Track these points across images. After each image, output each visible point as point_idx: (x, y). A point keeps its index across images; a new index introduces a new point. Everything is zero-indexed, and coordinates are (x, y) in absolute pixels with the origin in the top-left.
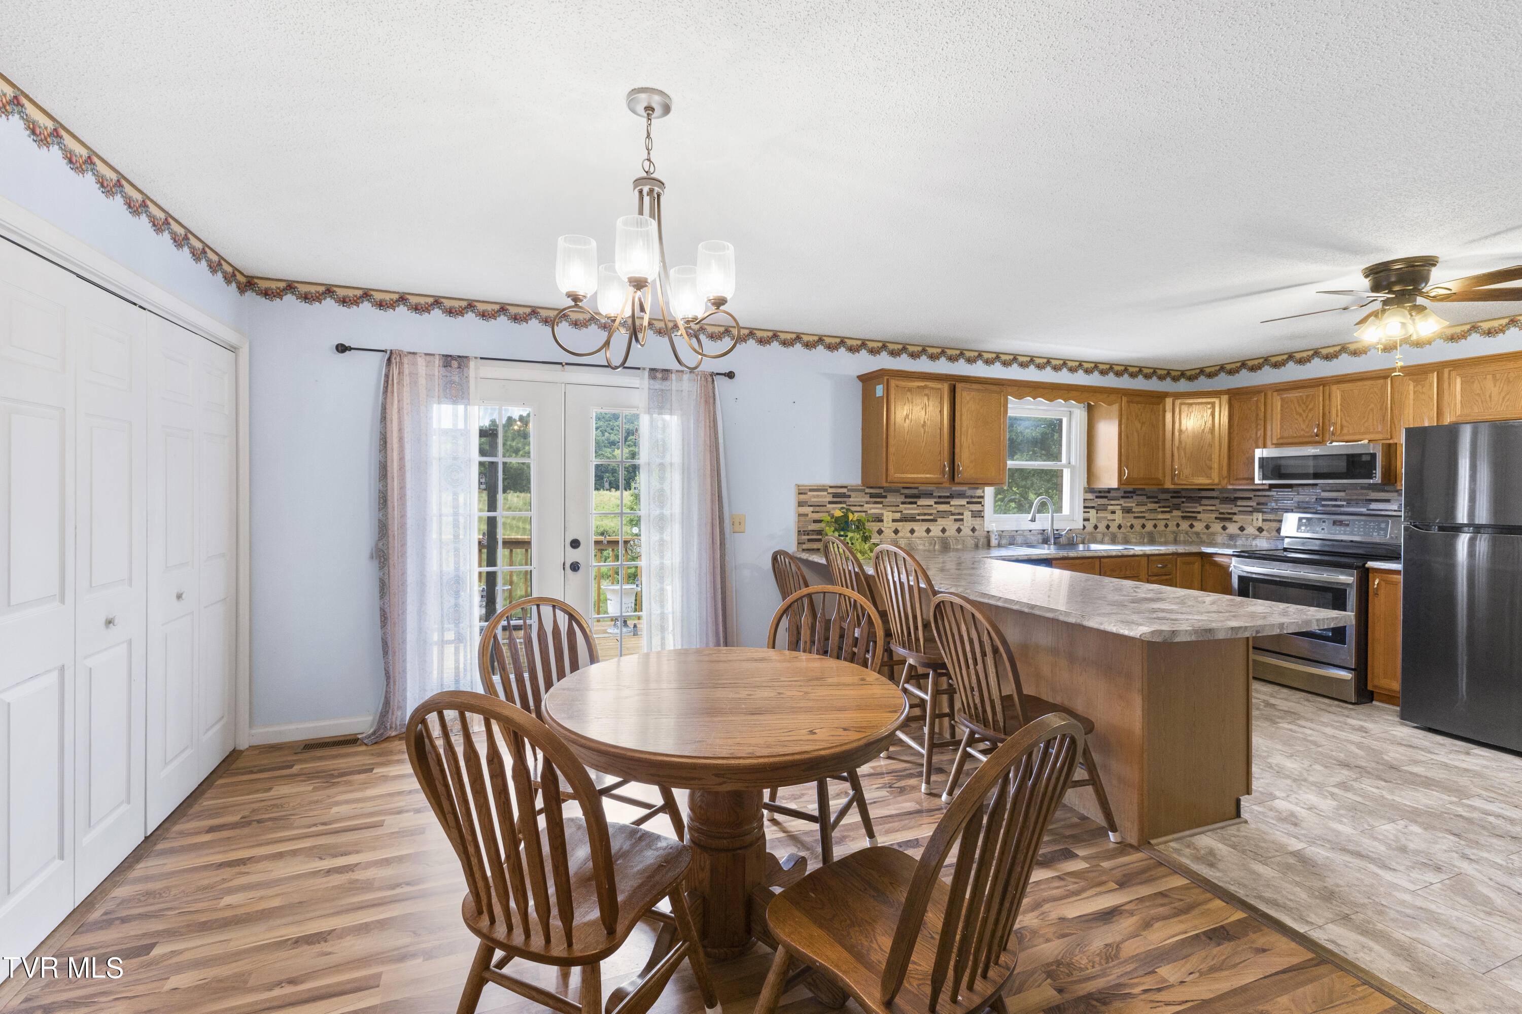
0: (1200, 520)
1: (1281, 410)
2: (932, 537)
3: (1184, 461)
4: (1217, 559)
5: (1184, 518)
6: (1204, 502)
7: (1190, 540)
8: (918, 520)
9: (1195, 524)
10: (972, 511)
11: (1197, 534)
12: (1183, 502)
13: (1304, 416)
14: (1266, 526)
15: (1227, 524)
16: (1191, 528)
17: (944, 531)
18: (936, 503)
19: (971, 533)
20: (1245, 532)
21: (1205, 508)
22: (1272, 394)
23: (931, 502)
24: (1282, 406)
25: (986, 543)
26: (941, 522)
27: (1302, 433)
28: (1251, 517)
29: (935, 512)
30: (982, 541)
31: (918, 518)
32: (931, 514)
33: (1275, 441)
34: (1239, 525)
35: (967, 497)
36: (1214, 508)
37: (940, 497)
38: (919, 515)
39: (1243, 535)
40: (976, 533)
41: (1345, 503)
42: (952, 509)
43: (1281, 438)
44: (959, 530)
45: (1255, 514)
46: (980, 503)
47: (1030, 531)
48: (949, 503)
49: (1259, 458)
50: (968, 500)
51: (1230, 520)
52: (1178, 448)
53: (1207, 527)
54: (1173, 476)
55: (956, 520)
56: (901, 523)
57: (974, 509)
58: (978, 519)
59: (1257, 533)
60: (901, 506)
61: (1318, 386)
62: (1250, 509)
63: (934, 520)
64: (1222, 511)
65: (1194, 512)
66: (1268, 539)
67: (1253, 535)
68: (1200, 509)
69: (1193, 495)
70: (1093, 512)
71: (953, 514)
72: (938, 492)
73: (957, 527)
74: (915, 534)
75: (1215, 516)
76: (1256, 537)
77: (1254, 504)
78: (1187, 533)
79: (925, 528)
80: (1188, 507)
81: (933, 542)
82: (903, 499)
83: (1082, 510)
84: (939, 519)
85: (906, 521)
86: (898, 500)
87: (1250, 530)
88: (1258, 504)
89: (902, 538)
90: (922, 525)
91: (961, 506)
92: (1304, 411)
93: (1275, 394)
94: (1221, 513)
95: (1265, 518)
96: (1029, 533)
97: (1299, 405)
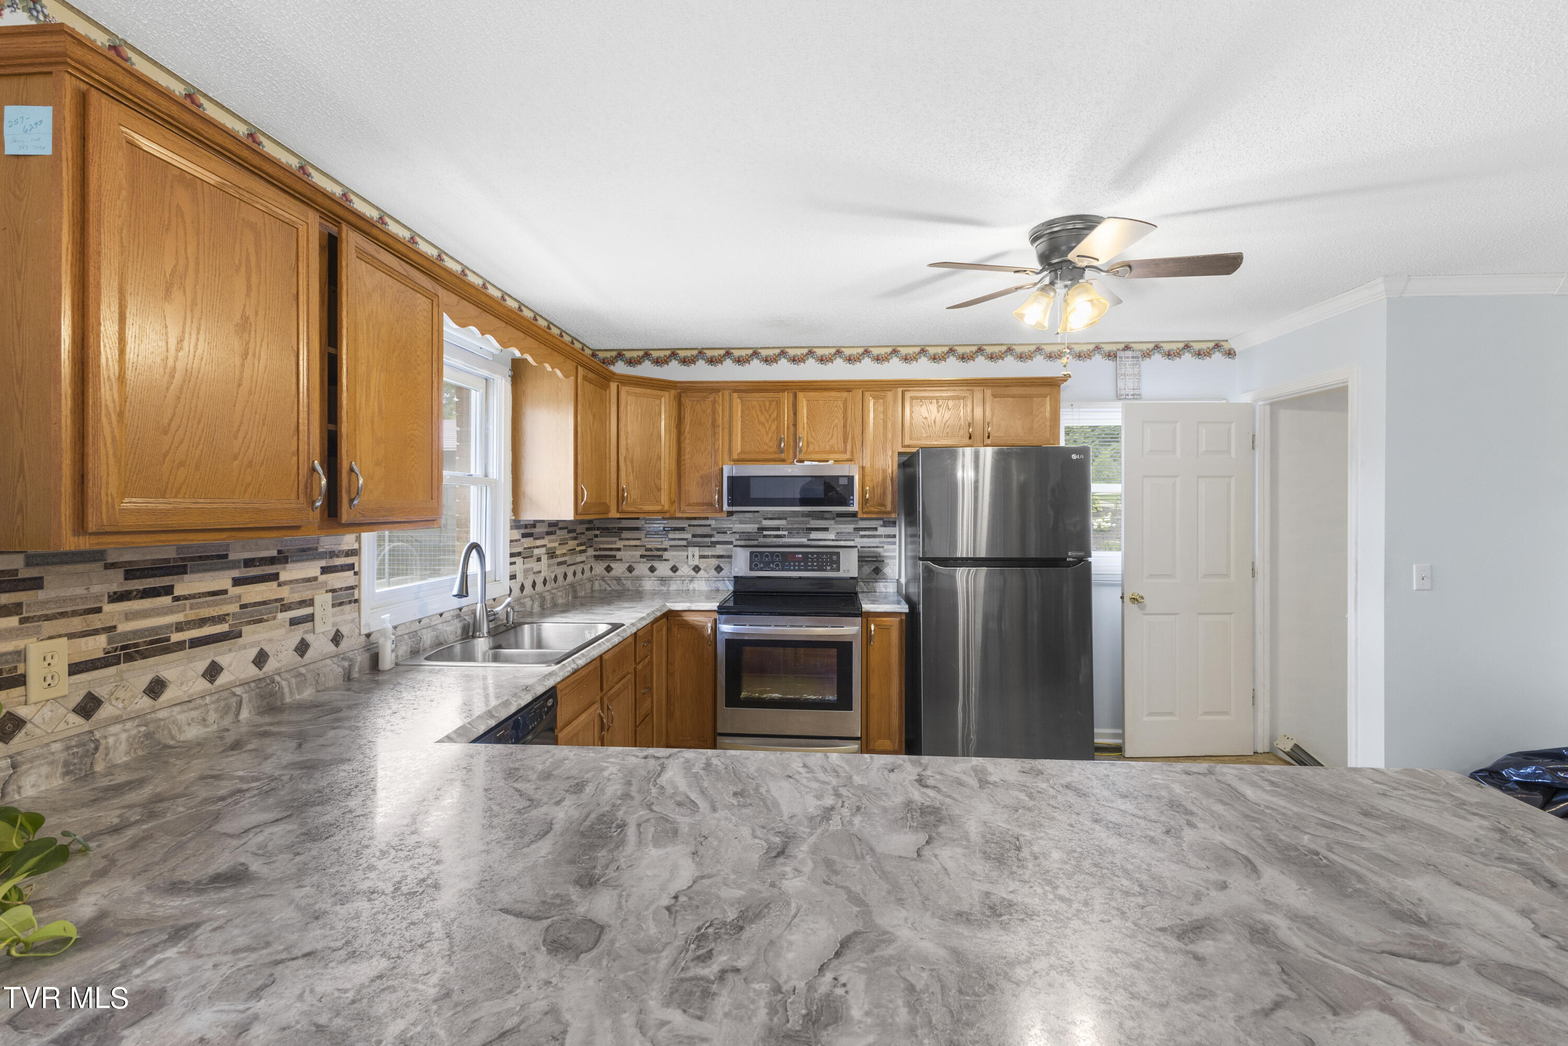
0: (621, 560)
1: (742, 417)
2: (227, 688)
3: (631, 478)
4: (690, 618)
5: (597, 557)
6: (625, 534)
7: (609, 589)
8: (180, 646)
9: (612, 565)
10: (333, 591)
11: (618, 579)
12: (596, 536)
13: (767, 427)
14: (703, 564)
15: (656, 564)
16: (608, 572)
17: (261, 659)
18: (237, 582)
19: (331, 648)
20: (678, 573)
21: (627, 543)
22: (730, 395)
23: (221, 580)
24: (742, 412)
25: (367, 664)
26: (255, 637)
27: (765, 447)
28: (685, 553)
29: (233, 608)
30: (361, 659)
31: (176, 637)
32: (221, 619)
33: (735, 456)
34: (670, 564)
35: (322, 556)
36: (637, 543)
37: (249, 563)
38: (179, 627)
39: (677, 576)
40: (344, 644)
41: (786, 533)
42: (285, 593)
43: (742, 452)
44: (302, 648)
45: (690, 549)
46: (351, 567)
47: (441, 615)
48: (275, 577)
49: (728, 477)
50: (323, 563)
51: (660, 558)
52: (625, 458)
53: (630, 569)
54: (620, 499)
55: (294, 622)
56: (112, 670)
57: (337, 585)
58: (347, 608)
59: (693, 573)
60: (108, 608)
61: (783, 391)
62: (684, 543)
63: (233, 635)
64: (649, 546)
65: (611, 549)
66: (707, 580)
67: (688, 576)
68: (620, 544)
69: (609, 526)
70: (519, 560)
71: (286, 608)
72: (244, 549)
73: (298, 639)
74: (168, 695)
75: (640, 553)
76: (692, 579)
77: (689, 536)
78: (603, 579)
79: (202, 665)
80: (603, 543)
81: (233, 701)
82: (116, 582)
83: (508, 560)
84: (246, 629)
85: (129, 658)
86: (96, 589)
87: (685, 570)
88: (694, 536)
89: (118, 720)
90: (190, 660)
91: (308, 580)
92: (767, 421)
93: (735, 395)
94: (647, 550)
95: (702, 554)
96: (440, 620)
97: (762, 413)
